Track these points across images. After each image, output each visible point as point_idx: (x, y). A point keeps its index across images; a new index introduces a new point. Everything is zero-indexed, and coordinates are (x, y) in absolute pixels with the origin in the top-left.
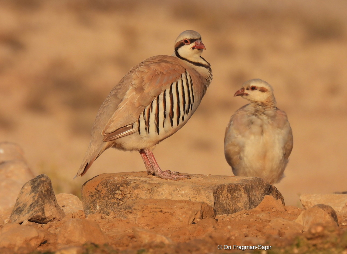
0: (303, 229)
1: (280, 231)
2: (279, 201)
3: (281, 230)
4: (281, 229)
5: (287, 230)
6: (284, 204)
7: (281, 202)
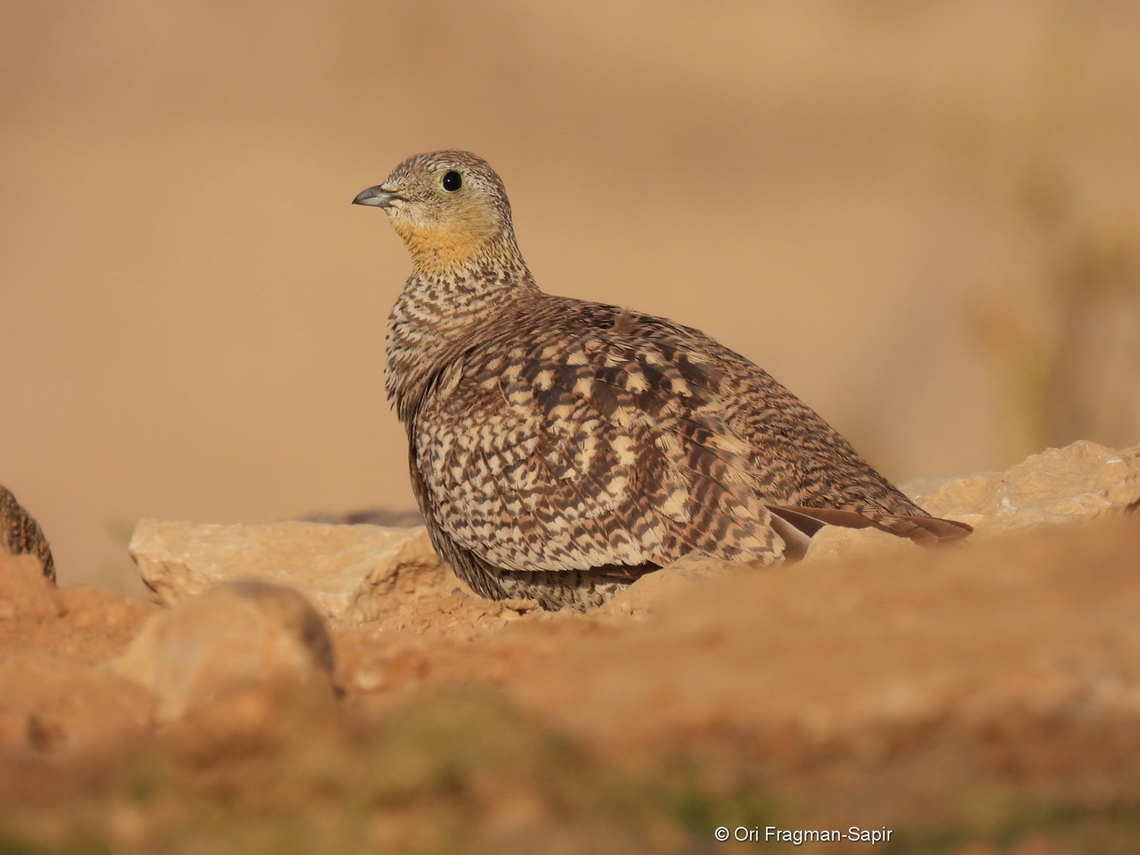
0: (156, 706)
4: (43, 707)
6: (54, 580)
7: (38, 566)
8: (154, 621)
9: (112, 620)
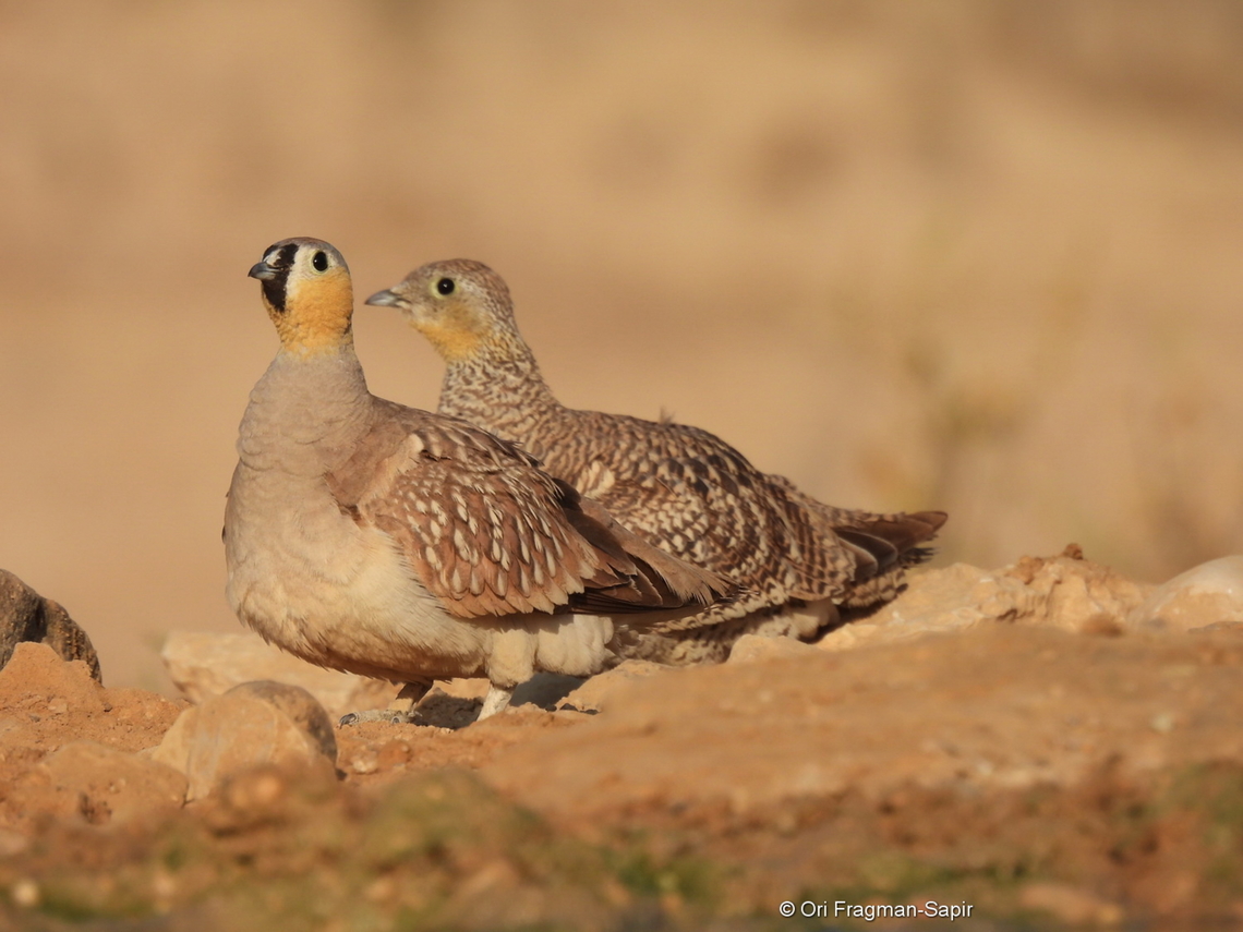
0: (188, 787)
1: (85, 799)
2: (81, 667)
3: (89, 794)
4: (92, 788)
5: (118, 791)
6: (100, 682)
7: (88, 670)
8: (185, 715)
9: (149, 715)
